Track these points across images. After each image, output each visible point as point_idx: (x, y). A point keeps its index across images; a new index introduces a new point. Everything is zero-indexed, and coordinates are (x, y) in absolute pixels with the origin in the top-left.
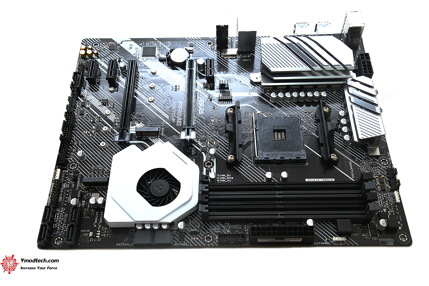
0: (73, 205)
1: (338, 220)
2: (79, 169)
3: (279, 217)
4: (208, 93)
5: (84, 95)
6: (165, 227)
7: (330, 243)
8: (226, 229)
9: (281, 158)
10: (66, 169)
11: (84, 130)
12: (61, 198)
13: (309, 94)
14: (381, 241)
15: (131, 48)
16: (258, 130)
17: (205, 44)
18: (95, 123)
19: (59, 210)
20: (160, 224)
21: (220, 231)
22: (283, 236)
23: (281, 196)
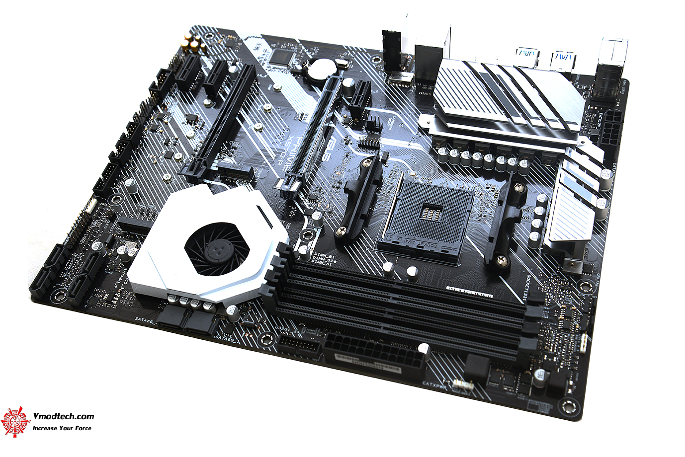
0: (93, 251)
1: (470, 355)
2: (123, 205)
3: (381, 331)
4: (346, 132)
5: (166, 105)
6: (207, 307)
7: (448, 387)
8: (298, 332)
9: (418, 246)
10: (105, 202)
11: (149, 152)
12: (84, 239)
13: (500, 160)
14: (530, 404)
15: (258, 48)
16: (400, 199)
17: (369, 60)
18: (168, 146)
19: (76, 255)
20: (202, 302)
21: (288, 332)
22: (371, 358)
23: (395, 302)
